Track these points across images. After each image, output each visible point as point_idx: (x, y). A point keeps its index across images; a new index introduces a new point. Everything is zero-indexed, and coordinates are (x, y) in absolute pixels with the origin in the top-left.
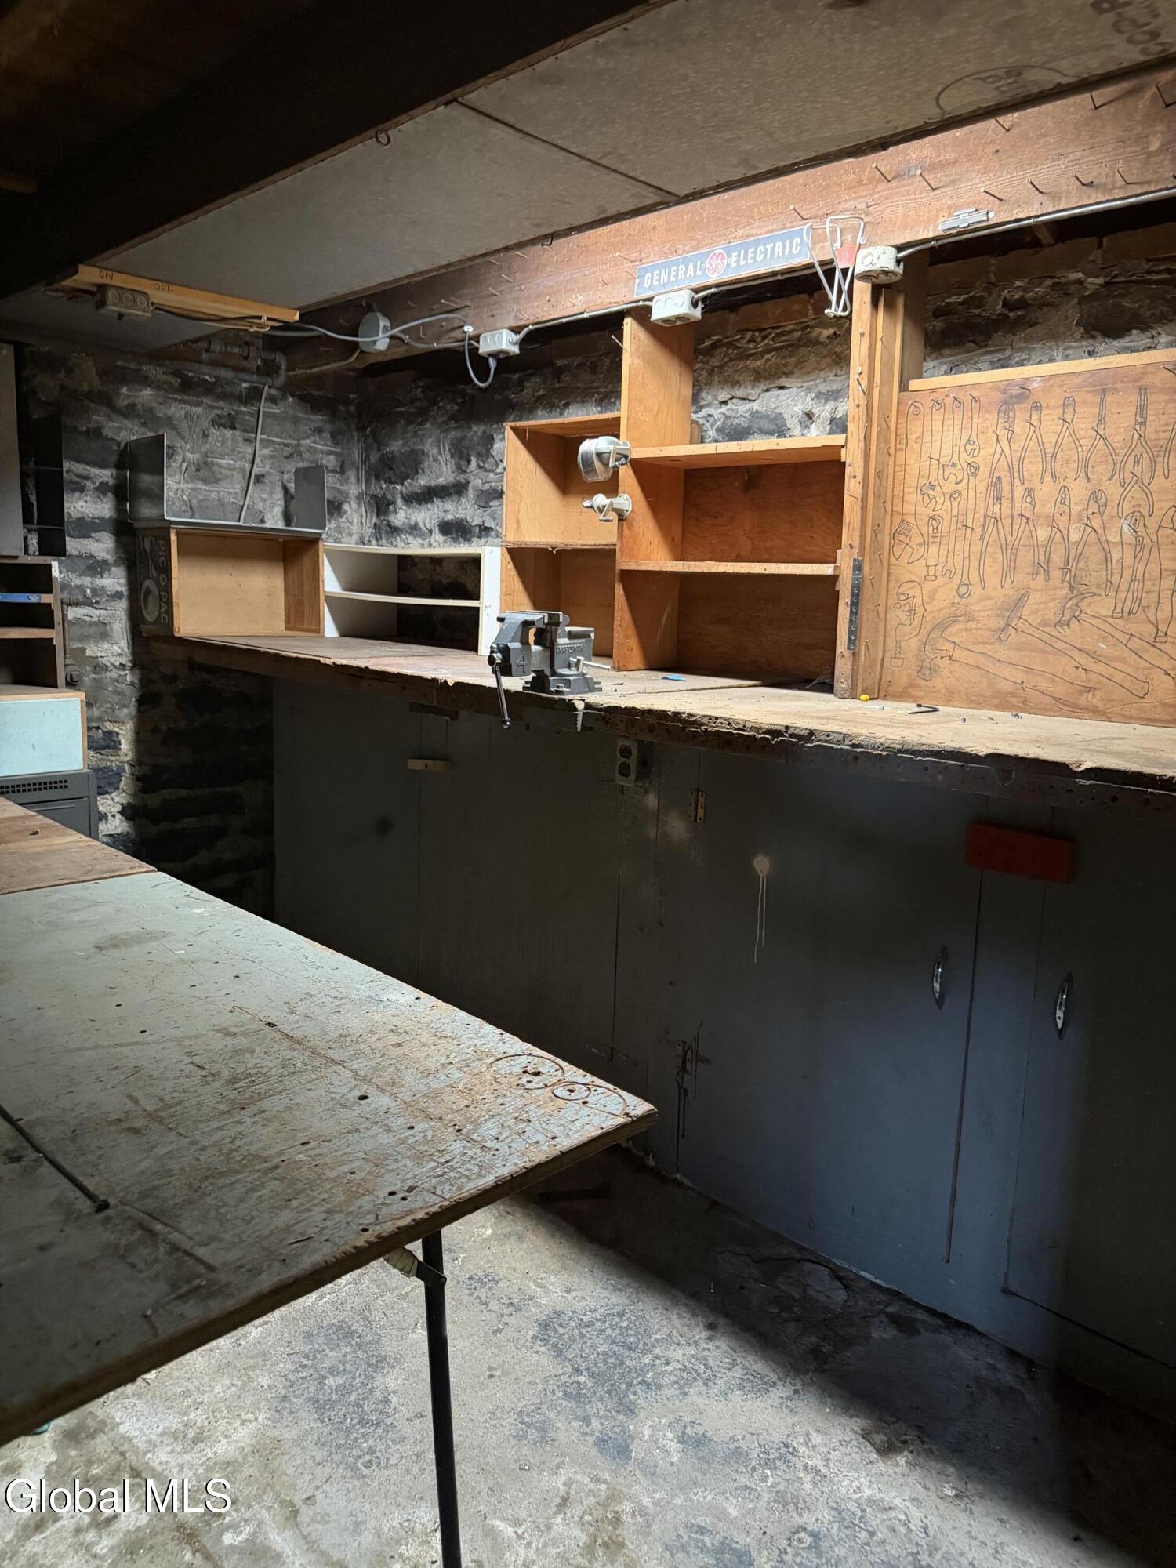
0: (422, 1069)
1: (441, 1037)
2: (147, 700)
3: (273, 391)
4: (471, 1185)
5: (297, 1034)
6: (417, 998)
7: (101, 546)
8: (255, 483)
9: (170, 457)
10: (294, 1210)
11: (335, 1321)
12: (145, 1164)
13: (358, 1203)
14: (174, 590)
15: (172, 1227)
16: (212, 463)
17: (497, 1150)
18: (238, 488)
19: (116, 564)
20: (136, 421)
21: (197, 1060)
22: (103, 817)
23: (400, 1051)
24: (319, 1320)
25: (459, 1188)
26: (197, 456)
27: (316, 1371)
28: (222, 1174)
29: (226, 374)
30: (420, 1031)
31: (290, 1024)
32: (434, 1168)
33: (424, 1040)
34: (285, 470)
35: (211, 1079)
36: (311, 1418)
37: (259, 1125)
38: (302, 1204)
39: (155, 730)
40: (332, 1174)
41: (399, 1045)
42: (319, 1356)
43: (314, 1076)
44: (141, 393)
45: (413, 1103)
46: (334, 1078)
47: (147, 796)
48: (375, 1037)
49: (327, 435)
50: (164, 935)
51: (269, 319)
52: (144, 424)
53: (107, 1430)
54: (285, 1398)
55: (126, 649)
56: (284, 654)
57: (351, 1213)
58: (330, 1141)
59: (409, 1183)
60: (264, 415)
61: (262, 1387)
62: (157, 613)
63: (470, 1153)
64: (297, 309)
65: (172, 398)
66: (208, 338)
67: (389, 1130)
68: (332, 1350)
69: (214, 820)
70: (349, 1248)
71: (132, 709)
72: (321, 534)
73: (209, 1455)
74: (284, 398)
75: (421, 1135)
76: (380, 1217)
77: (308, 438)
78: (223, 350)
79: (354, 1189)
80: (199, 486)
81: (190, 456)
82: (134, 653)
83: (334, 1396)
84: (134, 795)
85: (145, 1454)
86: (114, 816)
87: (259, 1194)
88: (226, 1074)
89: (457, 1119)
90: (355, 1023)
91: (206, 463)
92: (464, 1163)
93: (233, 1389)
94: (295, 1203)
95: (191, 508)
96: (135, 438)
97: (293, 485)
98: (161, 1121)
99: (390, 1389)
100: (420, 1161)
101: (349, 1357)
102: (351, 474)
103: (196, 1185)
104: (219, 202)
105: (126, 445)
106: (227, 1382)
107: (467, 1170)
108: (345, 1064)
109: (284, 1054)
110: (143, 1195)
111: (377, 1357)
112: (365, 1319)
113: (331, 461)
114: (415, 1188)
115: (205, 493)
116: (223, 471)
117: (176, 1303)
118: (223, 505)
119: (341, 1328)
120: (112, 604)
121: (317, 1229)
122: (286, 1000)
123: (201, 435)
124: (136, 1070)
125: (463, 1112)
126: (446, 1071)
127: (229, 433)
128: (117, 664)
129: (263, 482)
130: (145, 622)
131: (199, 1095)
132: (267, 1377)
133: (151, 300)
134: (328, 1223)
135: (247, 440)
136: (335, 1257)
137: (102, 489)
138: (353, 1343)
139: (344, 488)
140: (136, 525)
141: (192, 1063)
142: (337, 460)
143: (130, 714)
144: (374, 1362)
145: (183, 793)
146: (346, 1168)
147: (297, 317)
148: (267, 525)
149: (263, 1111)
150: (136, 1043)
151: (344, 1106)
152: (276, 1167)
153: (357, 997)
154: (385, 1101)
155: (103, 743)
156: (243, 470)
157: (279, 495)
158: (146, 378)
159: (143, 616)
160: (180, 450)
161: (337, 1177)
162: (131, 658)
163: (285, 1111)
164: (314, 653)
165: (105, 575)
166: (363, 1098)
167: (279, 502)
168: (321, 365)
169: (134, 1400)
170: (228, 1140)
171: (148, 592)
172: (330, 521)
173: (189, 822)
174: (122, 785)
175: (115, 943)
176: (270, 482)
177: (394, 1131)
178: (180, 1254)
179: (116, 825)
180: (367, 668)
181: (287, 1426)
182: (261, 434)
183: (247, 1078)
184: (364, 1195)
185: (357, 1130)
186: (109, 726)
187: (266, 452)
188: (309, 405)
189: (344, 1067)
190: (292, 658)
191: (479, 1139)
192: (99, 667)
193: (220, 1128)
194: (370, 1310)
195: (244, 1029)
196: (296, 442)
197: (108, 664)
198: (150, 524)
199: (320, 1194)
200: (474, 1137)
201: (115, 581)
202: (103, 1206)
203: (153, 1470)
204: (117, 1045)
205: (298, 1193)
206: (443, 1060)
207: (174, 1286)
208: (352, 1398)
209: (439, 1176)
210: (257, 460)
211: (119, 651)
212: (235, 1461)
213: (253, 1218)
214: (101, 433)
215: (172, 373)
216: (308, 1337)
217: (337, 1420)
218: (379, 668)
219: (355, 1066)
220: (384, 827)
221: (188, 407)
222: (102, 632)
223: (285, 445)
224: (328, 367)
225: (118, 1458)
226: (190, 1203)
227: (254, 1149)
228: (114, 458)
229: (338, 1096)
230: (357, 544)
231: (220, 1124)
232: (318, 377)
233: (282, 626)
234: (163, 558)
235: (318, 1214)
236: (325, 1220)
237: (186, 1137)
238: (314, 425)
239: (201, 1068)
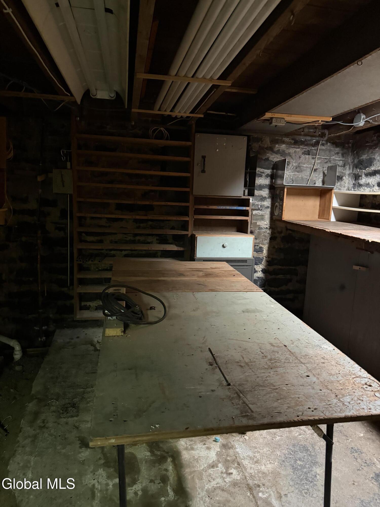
0: (329, 373)
1: (338, 364)
2: (272, 238)
3: (323, 142)
4: (336, 414)
5: (292, 351)
6: (334, 349)
7: (265, 193)
8: (314, 172)
9: (288, 165)
10: (279, 403)
11: (303, 444)
12: (242, 377)
13: (298, 407)
14: (284, 206)
15: (245, 397)
16: (301, 166)
17: (348, 406)
18: (308, 173)
19: (268, 198)
20: (279, 155)
21: (262, 351)
22: (256, 272)
23: (324, 365)
24: (298, 442)
25: (332, 414)
26: (296, 164)
27: (295, 457)
28: (261, 386)
29: (308, 138)
30: (332, 360)
31: (291, 347)
32: (325, 405)
33: (332, 364)
34: (325, 167)
35: (265, 357)
36: (291, 471)
37: (275, 375)
38: (281, 402)
39: (274, 247)
40: (293, 396)
41: (324, 363)
42: (296, 453)
43: (294, 365)
44: (282, 146)
45: (323, 383)
46: (301, 367)
47: (269, 267)
48: (316, 358)
49: (340, 155)
50: (261, 311)
51: (321, 121)
52: (281, 156)
53: (233, 448)
54: (284, 461)
55: (268, 223)
56: (314, 227)
57: (295, 410)
58: (294, 386)
59: (315, 407)
60: (319, 150)
61: (277, 455)
62: (278, 213)
63: (338, 404)
64: (331, 117)
65: (291, 147)
66: (303, 128)
67: (313, 388)
68: (300, 452)
69: (288, 277)
70: (292, 420)
71: (268, 241)
72: (333, 187)
73: (259, 468)
74: (327, 144)
75: (323, 393)
76: (304, 414)
77: (333, 156)
78: (308, 130)
79: (298, 403)
80: (296, 173)
81: (294, 164)
82: (270, 224)
83: (299, 467)
84: (266, 266)
85: (242, 459)
86: (259, 272)
87: (270, 395)
88: (269, 357)
89: (337, 392)
90: (311, 352)
91: (299, 166)
92: (335, 407)
93: (269, 452)
94: (279, 401)
95: (293, 180)
96: (278, 160)
97: (326, 171)
98: (248, 365)
99: (317, 473)
100: (321, 401)
101: (306, 457)
102: (347, 167)
103: (254, 386)
104: (306, 90)
105: (275, 162)
106: (268, 449)
107: (336, 409)
108: (305, 364)
109: (287, 356)
110: (240, 385)
111: (315, 461)
112: (313, 447)
113: (341, 163)
114: (317, 409)
115: (297, 175)
116: (304, 168)
117: (240, 417)
118: (303, 179)
119: (305, 447)
120: (266, 210)
121: (284, 411)
122: (291, 339)
123: (298, 158)
124: (245, 349)
125: (339, 390)
126: (337, 376)
127: (307, 156)
128: (265, 227)
129: (317, 171)
130: (274, 215)
131: (260, 361)
132: (279, 452)
133: (286, 120)
134: (288, 410)
135: (313, 158)
136: (287, 421)
137: (267, 176)
138: (308, 453)
139: (344, 172)
140: (276, 186)
141: (260, 351)
142: (343, 163)
143: (267, 242)
144: (314, 462)
145: (280, 267)
146: (297, 396)
147: (331, 119)
148: (316, 185)
149: (277, 371)
150: (247, 341)
151: (301, 377)
152: (277, 389)
153: (314, 344)
154: (315, 379)
155: (259, 250)
156: (310, 167)
157: (321, 175)
158: (284, 141)
159: (274, 213)
160: (291, 163)
161: (294, 397)
162: (269, 226)
163: (283, 373)
164: (324, 227)
165: (265, 201)
166: (308, 376)
167: (321, 177)
168: (340, 132)
169: (241, 443)
170: (265, 377)
171: (277, 206)
172: (338, 183)
173: (280, 276)
174: (263, 263)
175: (247, 311)
176: (319, 171)
177: (315, 389)
178: (245, 404)
179: (260, 274)
180: (341, 234)
181: (283, 470)
182: (318, 156)
183: (274, 360)
184: (300, 406)
185: (303, 386)
186: (261, 245)
187: (319, 161)
188: (335, 145)
189: (304, 365)
190: (317, 229)
191: (343, 401)
192: (260, 228)
193: (264, 373)
194: (315, 445)
195: (277, 345)
196: (329, 157)
197: (263, 227)
198: (279, 186)
199: (287, 401)
200: (341, 400)
201: (268, 203)
202: (229, 385)
203: (244, 465)
204: (242, 341)
205: (281, 398)
206: (337, 372)
207: (242, 413)
208: (304, 470)
209: (326, 408)
210: (316, 164)
211: (266, 223)
212: (266, 473)
213: (266, 401)
214: (269, 159)
215: (291, 139)
216: (294, 445)
217: (298, 475)
218: (345, 234)
219: (308, 366)
220: (342, 287)
221: (295, 149)
222: (262, 218)
223: (325, 159)
224: (342, 133)
225: (235, 458)
226: (251, 391)
227: (272, 382)
228: (271, 167)
229: (300, 373)
230: (346, 190)
231: (265, 371)
232: (339, 136)
233: (317, 217)
234: (282, 196)
235: (285, 407)
236: (287, 409)
237: (254, 372)
238: (336, 152)
239: (263, 353)
